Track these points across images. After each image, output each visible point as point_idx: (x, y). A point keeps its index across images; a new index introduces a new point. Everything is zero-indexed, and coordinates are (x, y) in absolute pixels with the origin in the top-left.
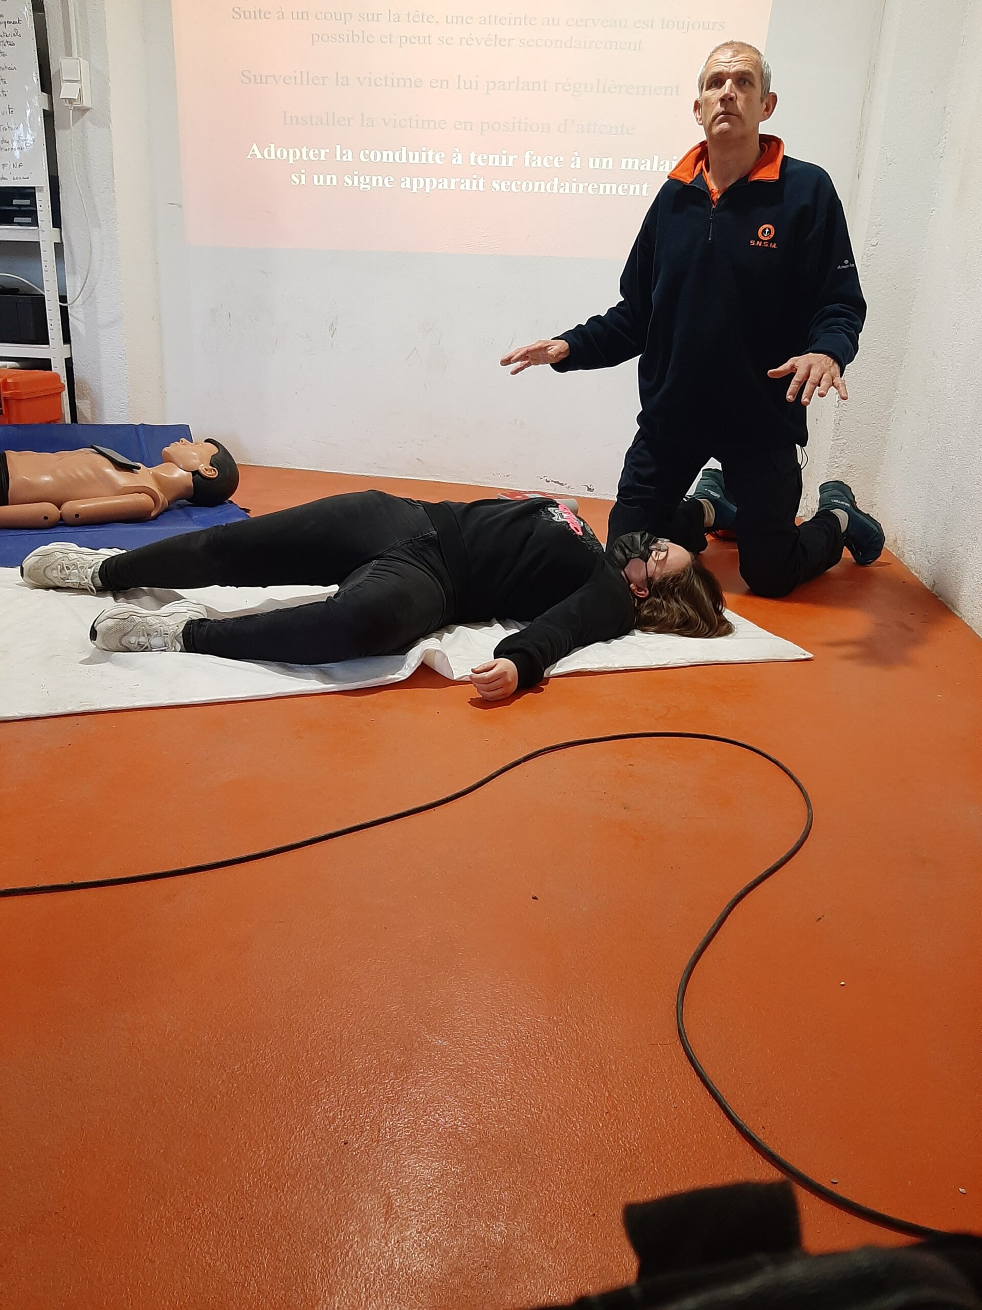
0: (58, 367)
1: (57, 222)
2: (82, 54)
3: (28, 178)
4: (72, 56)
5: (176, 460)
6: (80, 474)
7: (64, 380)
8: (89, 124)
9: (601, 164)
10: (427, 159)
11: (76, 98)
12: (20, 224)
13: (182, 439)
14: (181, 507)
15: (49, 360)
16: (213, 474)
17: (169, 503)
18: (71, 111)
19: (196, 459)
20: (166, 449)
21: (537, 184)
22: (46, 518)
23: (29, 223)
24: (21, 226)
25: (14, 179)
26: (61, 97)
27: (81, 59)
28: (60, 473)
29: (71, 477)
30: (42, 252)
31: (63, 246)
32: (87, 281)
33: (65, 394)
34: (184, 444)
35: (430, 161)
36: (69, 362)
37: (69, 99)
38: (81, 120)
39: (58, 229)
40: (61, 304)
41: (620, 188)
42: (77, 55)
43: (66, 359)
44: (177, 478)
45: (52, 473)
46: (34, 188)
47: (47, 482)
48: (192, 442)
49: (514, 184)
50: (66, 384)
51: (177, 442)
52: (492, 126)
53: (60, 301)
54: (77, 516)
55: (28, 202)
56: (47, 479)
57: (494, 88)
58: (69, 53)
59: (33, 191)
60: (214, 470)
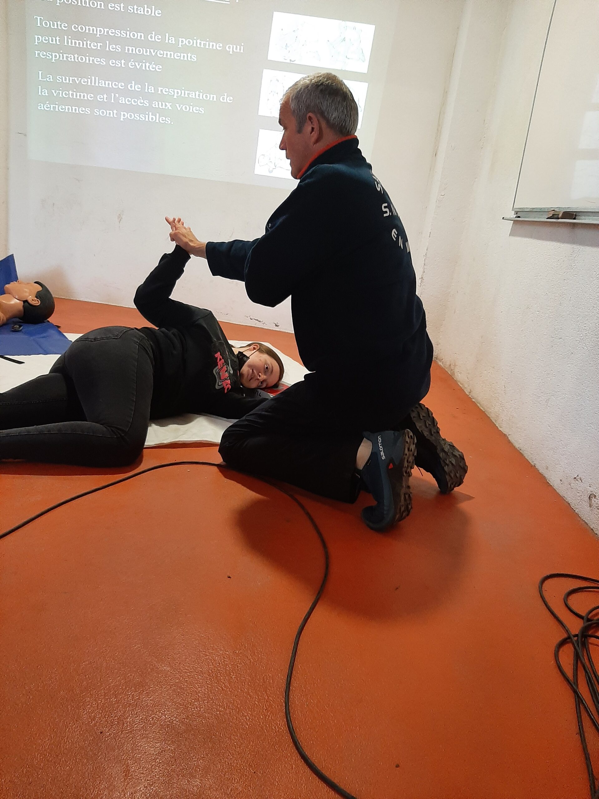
5: (13, 293)
17: (7, 319)
34: (20, 283)
44: (13, 304)
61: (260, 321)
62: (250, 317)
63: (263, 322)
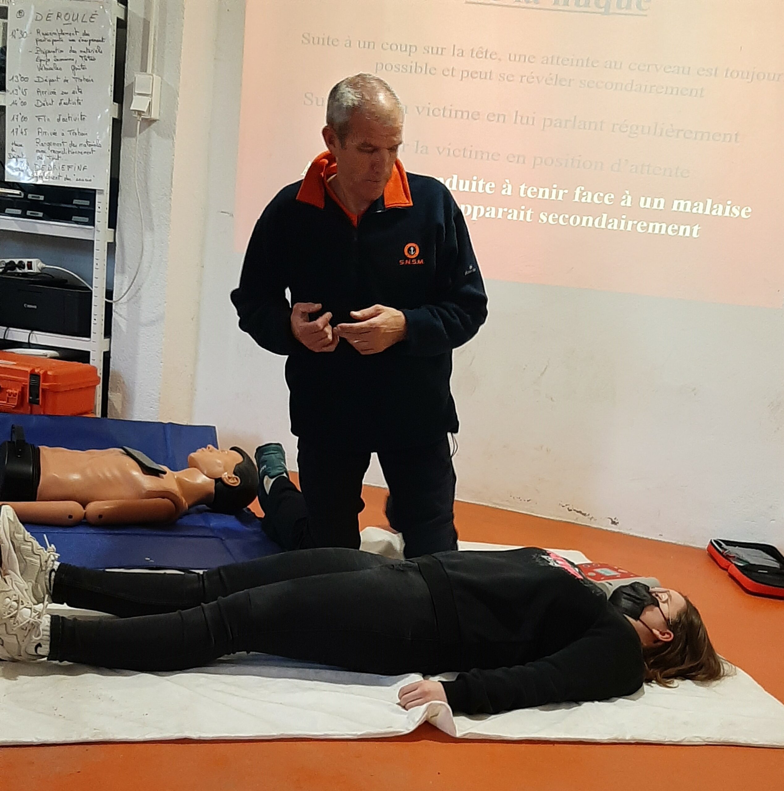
0: (96, 361)
1: (112, 223)
2: (155, 71)
3: (90, 180)
4: (146, 72)
5: (201, 465)
6: (108, 475)
7: (100, 373)
8: (154, 134)
9: (652, 204)
10: (477, 188)
11: (145, 110)
12: (77, 222)
13: (209, 446)
14: (200, 512)
15: (89, 352)
16: (235, 482)
17: (189, 507)
18: (139, 123)
19: (220, 467)
20: (192, 455)
21: (585, 219)
22: (70, 517)
23: (87, 223)
24: (78, 224)
25: (77, 180)
26: (132, 108)
27: (154, 75)
28: (89, 472)
29: (99, 476)
30: (95, 251)
31: (115, 245)
32: (135, 281)
33: (99, 389)
34: (211, 451)
35: (480, 190)
36: (107, 356)
37: (138, 111)
38: (147, 130)
39: (113, 230)
40: (107, 300)
41: (670, 228)
42: (151, 71)
43: (104, 353)
44: (199, 484)
45: (82, 472)
46: (95, 190)
47: (76, 481)
48: (218, 448)
49: (561, 217)
50: (101, 376)
51: (204, 449)
52: (545, 161)
53: (106, 298)
54: (100, 516)
55: (87, 203)
56: (76, 477)
57: (551, 125)
58: (144, 69)
59: (93, 192)
60: (237, 479)
61: (584, 515)
62: (568, 507)
63: (590, 516)
